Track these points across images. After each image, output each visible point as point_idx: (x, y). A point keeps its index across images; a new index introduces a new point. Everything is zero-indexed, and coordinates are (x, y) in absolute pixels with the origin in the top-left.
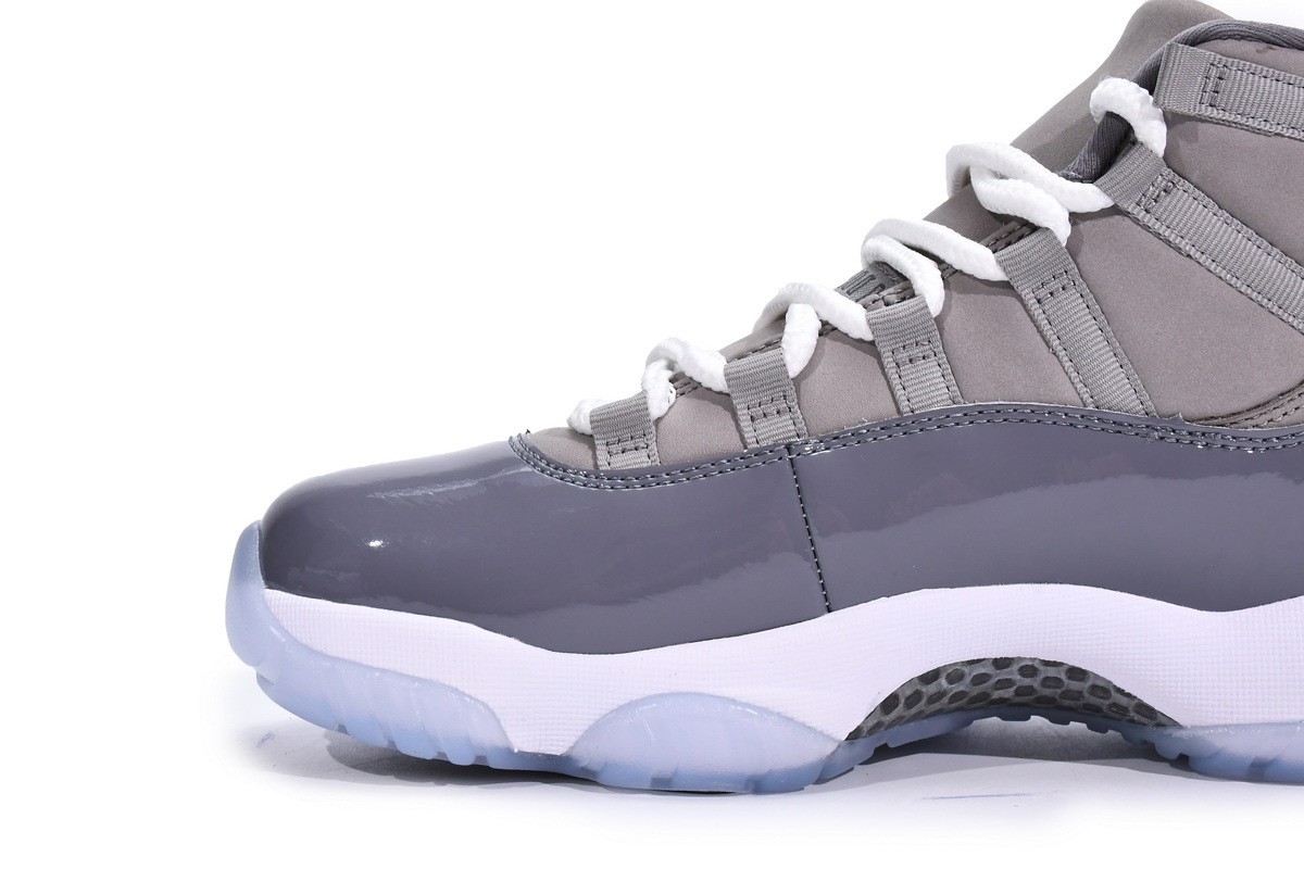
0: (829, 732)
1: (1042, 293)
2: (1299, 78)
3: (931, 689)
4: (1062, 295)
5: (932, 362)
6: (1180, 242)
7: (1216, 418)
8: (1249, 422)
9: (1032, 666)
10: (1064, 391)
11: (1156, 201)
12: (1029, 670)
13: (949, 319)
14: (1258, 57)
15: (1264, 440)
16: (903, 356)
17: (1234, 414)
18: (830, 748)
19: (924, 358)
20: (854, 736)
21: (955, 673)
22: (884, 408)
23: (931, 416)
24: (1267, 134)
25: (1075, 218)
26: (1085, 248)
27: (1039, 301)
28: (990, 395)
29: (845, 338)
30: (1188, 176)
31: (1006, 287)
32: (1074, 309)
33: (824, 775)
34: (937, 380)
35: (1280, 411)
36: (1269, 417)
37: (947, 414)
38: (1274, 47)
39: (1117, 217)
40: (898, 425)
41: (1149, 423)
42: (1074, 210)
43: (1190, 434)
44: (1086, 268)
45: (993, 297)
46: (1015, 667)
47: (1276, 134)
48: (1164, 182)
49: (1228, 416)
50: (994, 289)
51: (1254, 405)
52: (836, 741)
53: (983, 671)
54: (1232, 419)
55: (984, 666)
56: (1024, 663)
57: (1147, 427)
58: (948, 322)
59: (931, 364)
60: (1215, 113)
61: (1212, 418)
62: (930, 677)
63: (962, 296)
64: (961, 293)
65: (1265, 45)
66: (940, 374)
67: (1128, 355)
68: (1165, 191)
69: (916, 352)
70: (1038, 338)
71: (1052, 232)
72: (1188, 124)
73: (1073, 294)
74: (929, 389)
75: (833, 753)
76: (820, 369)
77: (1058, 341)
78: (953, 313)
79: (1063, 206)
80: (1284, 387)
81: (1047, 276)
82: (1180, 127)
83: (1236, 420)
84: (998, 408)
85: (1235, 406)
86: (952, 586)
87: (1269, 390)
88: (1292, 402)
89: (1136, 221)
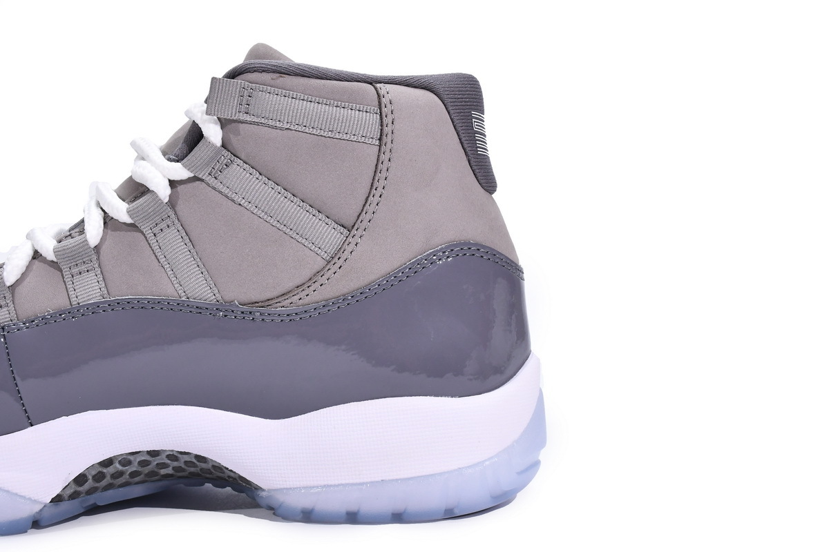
0: (36, 498)
1: (156, 230)
2: (299, 94)
3: (111, 470)
4: (166, 231)
5: (92, 274)
6: (235, 197)
7: (258, 303)
8: (278, 304)
9: (173, 455)
10: (167, 289)
11: (221, 172)
12: (173, 456)
13: (104, 247)
14: (272, 82)
15: (288, 315)
16: (75, 270)
17: (268, 300)
18: (37, 508)
19: (88, 271)
20: (57, 500)
21: (125, 460)
22: (61, 302)
23: (88, 306)
24: (281, 129)
25: (173, 184)
26: (180, 202)
27: (155, 235)
28: (122, 292)
29: (44, 260)
30: (239, 156)
31: (133, 227)
32: (172, 240)
33: (37, 524)
34: (94, 285)
35: (297, 297)
36: (289, 301)
37: (97, 305)
38: (284, 76)
39: (197, 182)
40: (69, 313)
41: (218, 307)
42: (172, 179)
43: (243, 313)
44: (180, 213)
45: (129, 233)
46: (164, 456)
47: (286, 129)
48: (226, 160)
49: (265, 301)
50: (130, 228)
51: (281, 294)
52: (40, 503)
53: (143, 458)
54: (267, 303)
55: (142, 456)
56: (168, 453)
57: (217, 309)
58: (104, 250)
59: (91, 275)
60: (248, 118)
61: (256, 302)
62: (108, 463)
63: (113, 233)
64: (113, 231)
65: (278, 75)
66: (96, 281)
67: (205, 267)
68: (226, 165)
69: (83, 268)
70: (153, 257)
71: (156, 193)
72: (233, 125)
73: (173, 231)
74: (88, 290)
75: (41, 510)
76: (28, 279)
77: (164, 259)
78: (106, 243)
79: (164, 177)
80: (298, 282)
81: (158, 219)
82: (229, 126)
83: (270, 304)
84: (129, 301)
85: (269, 295)
86: (107, 408)
87: (290, 285)
88: (303, 292)
89: (208, 185)
